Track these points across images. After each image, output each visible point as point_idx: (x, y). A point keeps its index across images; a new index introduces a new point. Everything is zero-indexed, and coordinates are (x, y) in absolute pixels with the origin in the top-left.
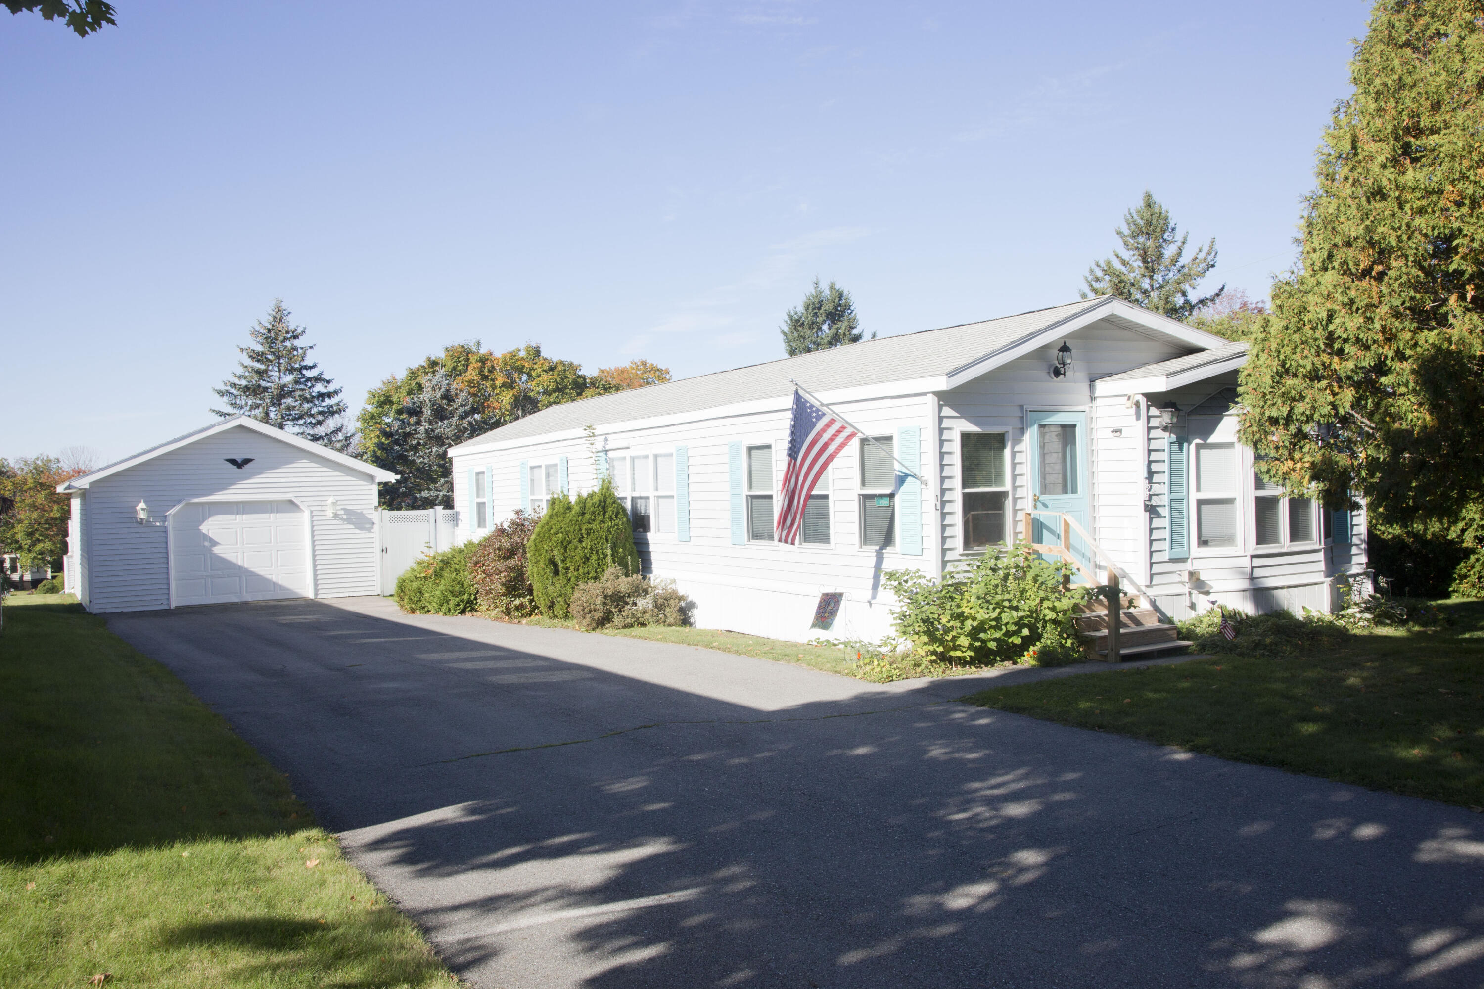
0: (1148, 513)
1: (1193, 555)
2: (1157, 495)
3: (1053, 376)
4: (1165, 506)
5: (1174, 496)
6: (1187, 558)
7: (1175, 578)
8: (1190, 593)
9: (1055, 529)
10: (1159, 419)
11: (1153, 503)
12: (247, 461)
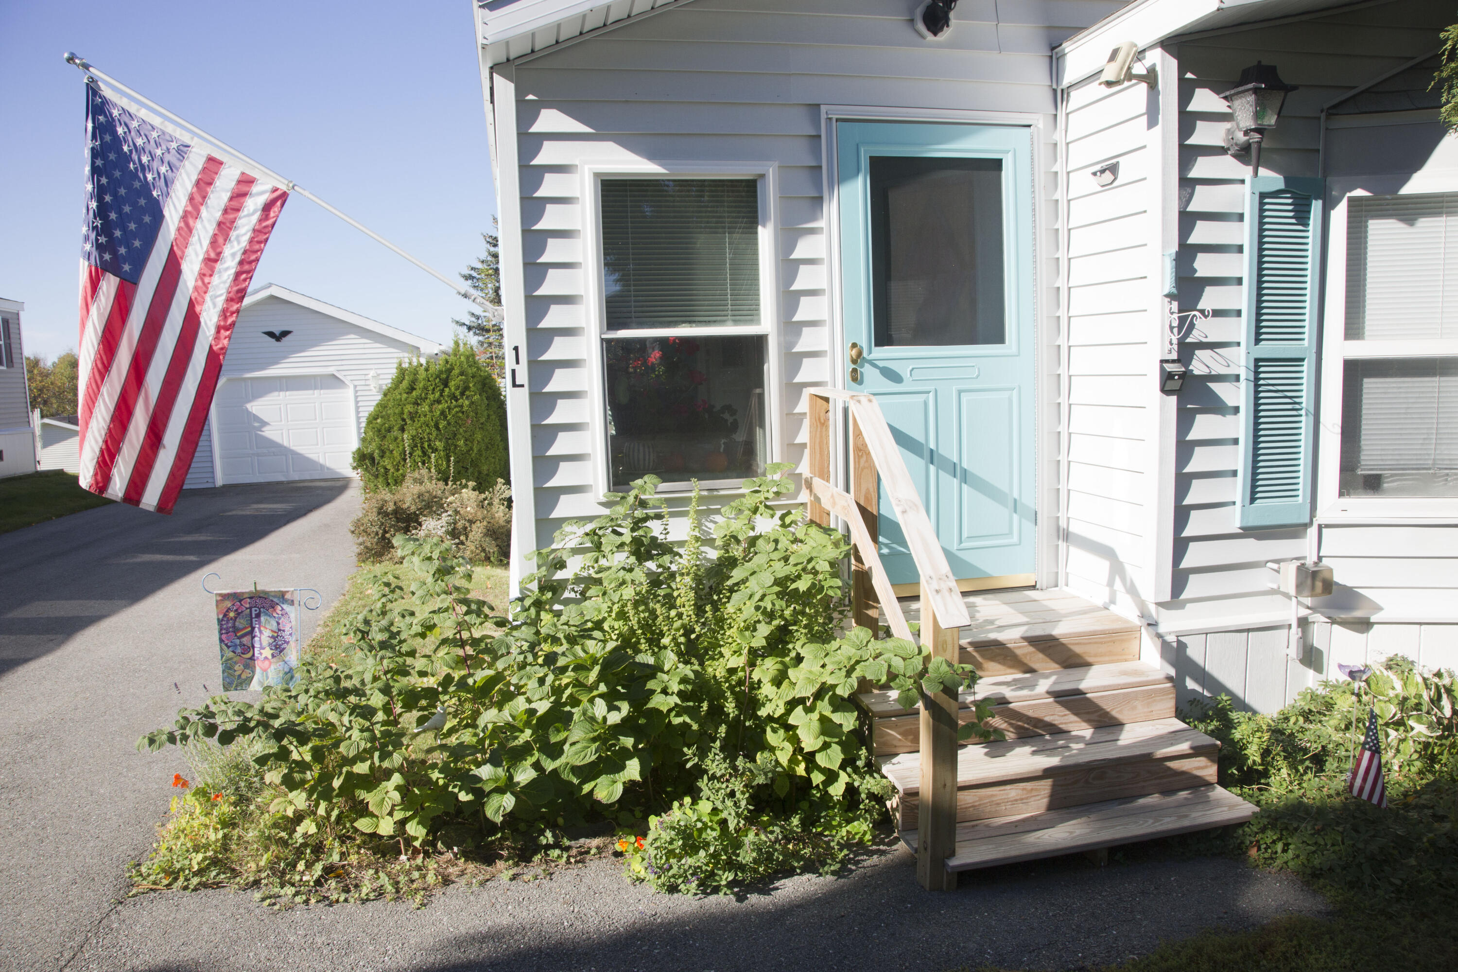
0: (1173, 399)
1: (1321, 517)
2: (1212, 346)
3: (921, 27)
4: (1237, 378)
5: (1267, 349)
6: (1306, 526)
7: (1262, 579)
8: (1303, 623)
9: (921, 439)
10: (1223, 127)
11: (1198, 368)
12: (285, 334)
